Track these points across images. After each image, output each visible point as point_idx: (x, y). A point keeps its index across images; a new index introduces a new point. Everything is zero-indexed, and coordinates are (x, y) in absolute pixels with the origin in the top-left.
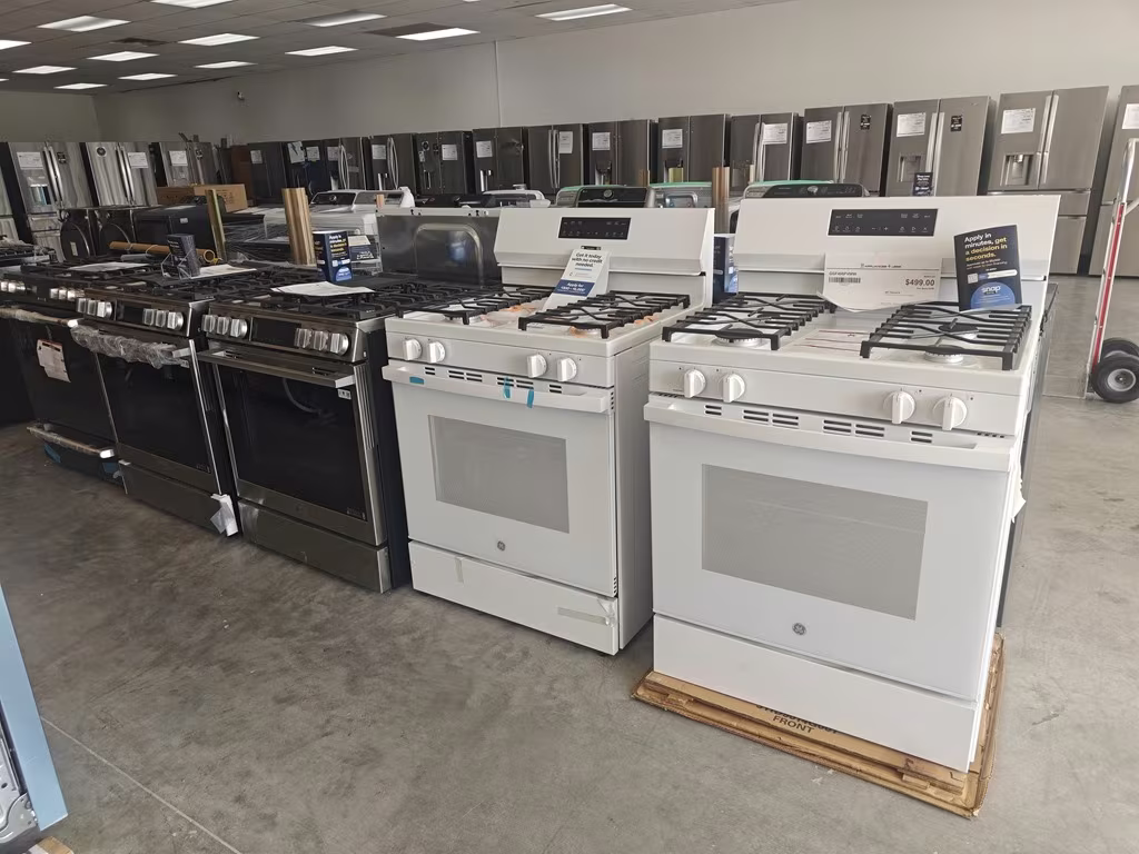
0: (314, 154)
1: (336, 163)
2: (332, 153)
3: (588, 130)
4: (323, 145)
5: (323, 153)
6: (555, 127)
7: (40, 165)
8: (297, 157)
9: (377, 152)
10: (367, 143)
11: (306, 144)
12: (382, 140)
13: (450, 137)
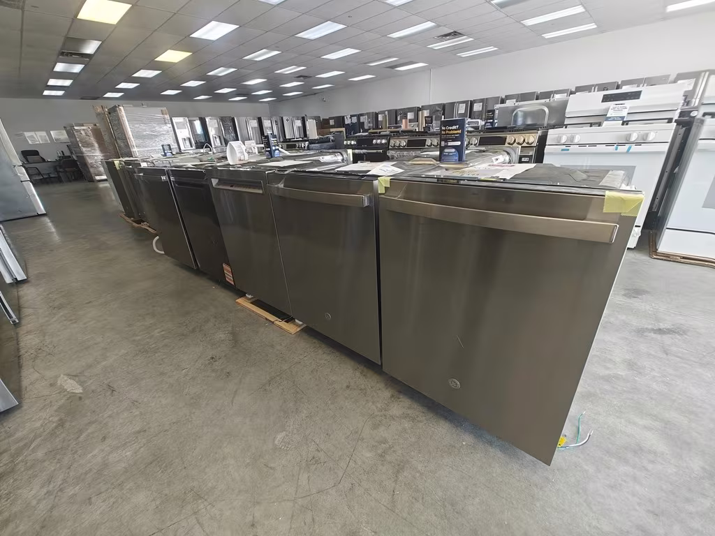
0: (355, 120)
1: (363, 123)
2: (362, 119)
3: (472, 103)
4: (359, 116)
5: (359, 119)
6: (458, 102)
7: (270, 125)
8: (348, 121)
9: (380, 118)
10: (377, 115)
11: (352, 116)
12: (383, 112)
13: (410, 110)
